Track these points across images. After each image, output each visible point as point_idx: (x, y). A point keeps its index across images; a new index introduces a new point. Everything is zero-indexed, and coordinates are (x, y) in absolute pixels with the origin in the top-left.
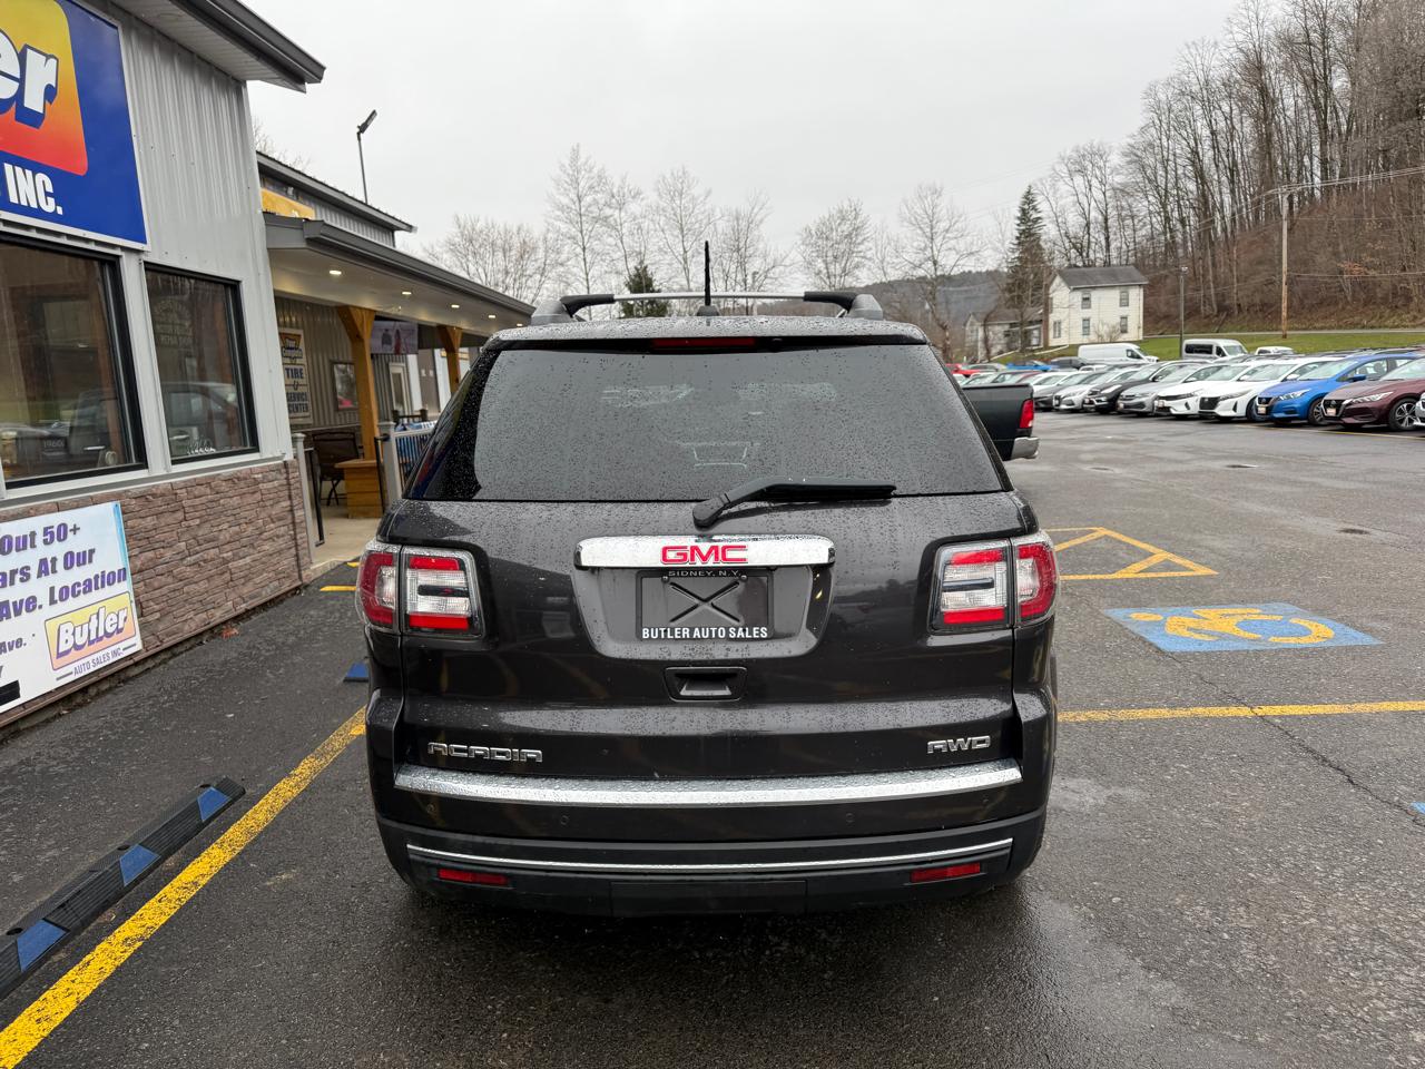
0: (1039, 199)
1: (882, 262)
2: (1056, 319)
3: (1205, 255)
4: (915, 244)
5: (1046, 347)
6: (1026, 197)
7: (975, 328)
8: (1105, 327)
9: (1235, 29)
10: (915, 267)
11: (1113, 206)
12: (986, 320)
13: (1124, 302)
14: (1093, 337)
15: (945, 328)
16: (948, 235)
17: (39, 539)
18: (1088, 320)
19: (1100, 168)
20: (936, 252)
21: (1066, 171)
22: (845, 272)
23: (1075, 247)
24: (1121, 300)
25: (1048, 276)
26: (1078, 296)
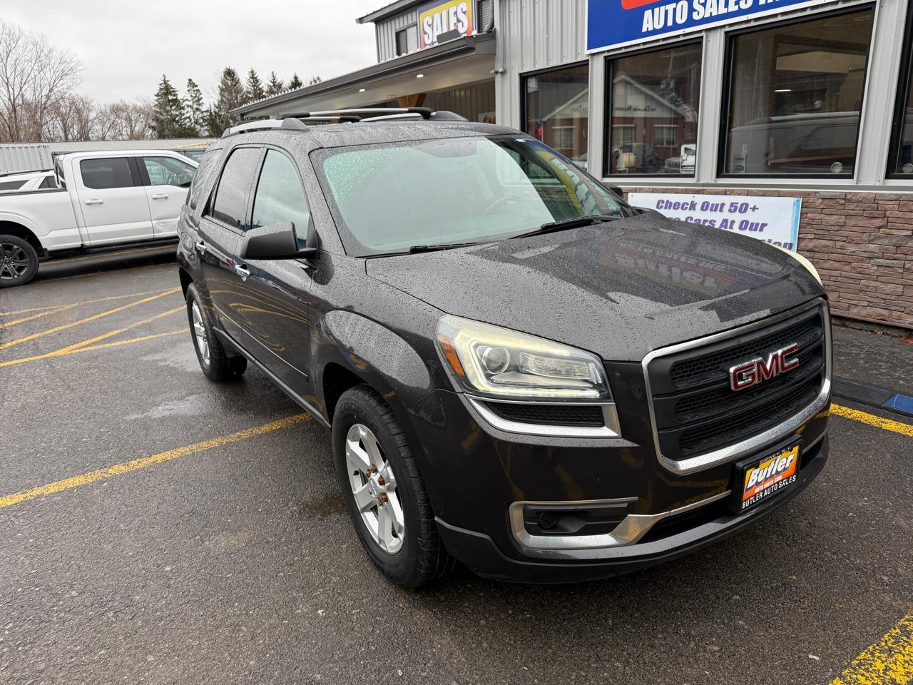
17: (726, 208)
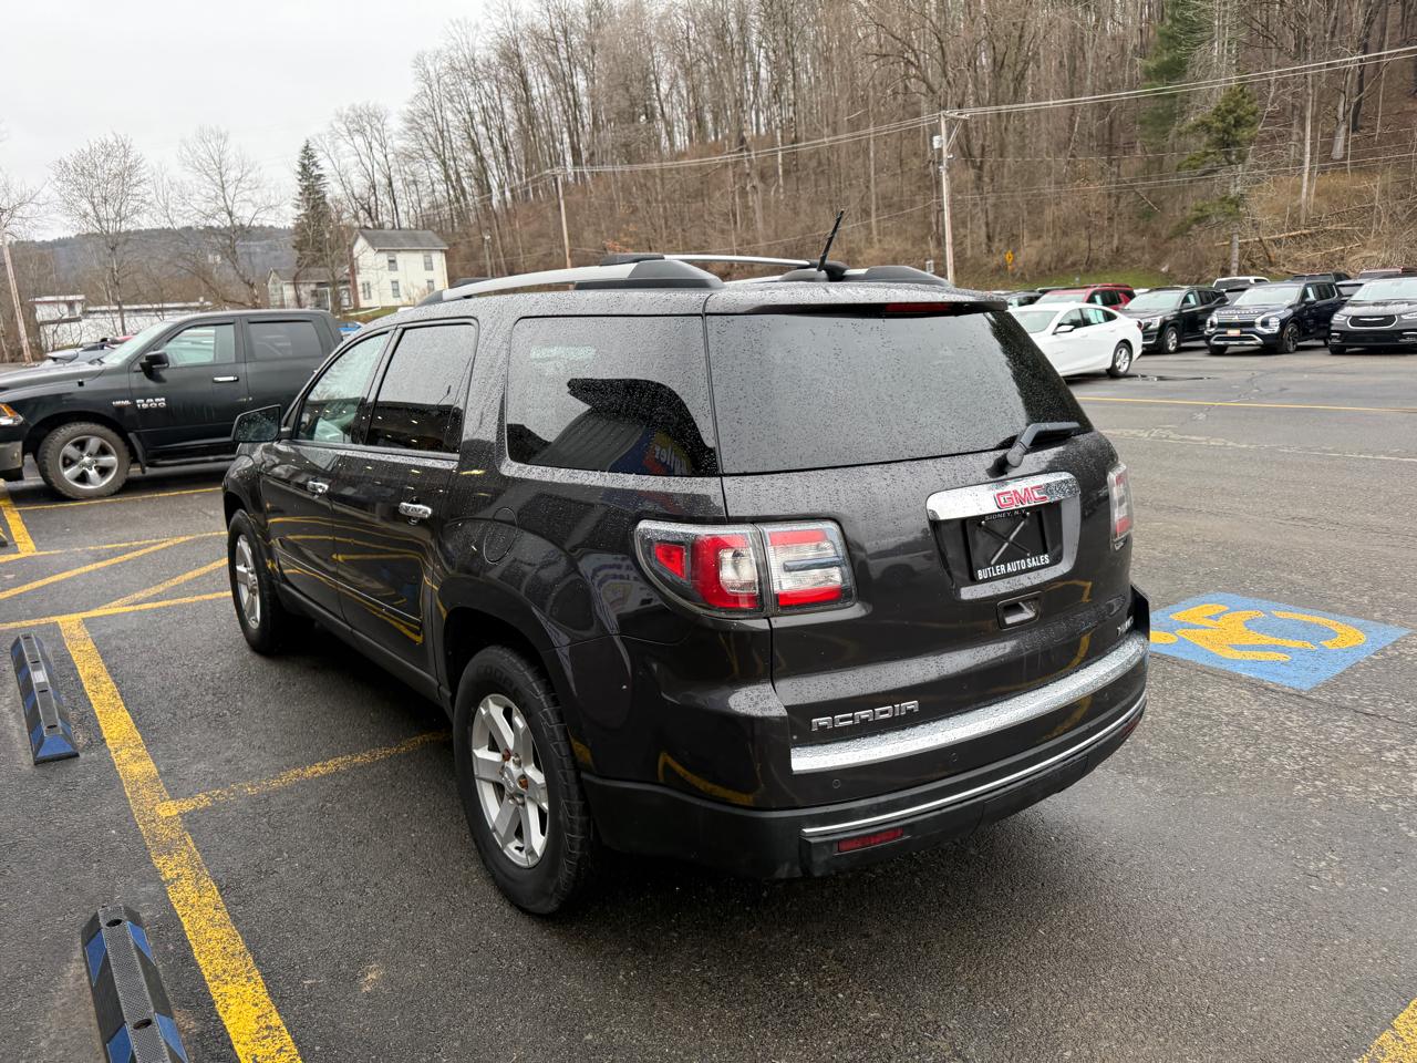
0: (319, 155)
1: (166, 208)
2: (364, 280)
3: (491, 224)
4: (203, 191)
5: (357, 308)
6: (304, 152)
7: (278, 286)
8: (416, 290)
9: (493, 16)
10: (208, 217)
11: (395, 171)
12: (295, 279)
13: (429, 266)
14: (405, 300)
15: (252, 286)
16: (242, 185)
18: (397, 282)
19: (378, 130)
20: (229, 203)
21: (344, 128)
22: (120, 217)
23: (363, 208)
24: (425, 263)
25: (349, 237)
26: (384, 258)
